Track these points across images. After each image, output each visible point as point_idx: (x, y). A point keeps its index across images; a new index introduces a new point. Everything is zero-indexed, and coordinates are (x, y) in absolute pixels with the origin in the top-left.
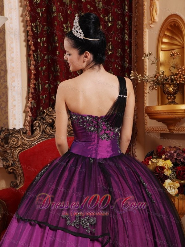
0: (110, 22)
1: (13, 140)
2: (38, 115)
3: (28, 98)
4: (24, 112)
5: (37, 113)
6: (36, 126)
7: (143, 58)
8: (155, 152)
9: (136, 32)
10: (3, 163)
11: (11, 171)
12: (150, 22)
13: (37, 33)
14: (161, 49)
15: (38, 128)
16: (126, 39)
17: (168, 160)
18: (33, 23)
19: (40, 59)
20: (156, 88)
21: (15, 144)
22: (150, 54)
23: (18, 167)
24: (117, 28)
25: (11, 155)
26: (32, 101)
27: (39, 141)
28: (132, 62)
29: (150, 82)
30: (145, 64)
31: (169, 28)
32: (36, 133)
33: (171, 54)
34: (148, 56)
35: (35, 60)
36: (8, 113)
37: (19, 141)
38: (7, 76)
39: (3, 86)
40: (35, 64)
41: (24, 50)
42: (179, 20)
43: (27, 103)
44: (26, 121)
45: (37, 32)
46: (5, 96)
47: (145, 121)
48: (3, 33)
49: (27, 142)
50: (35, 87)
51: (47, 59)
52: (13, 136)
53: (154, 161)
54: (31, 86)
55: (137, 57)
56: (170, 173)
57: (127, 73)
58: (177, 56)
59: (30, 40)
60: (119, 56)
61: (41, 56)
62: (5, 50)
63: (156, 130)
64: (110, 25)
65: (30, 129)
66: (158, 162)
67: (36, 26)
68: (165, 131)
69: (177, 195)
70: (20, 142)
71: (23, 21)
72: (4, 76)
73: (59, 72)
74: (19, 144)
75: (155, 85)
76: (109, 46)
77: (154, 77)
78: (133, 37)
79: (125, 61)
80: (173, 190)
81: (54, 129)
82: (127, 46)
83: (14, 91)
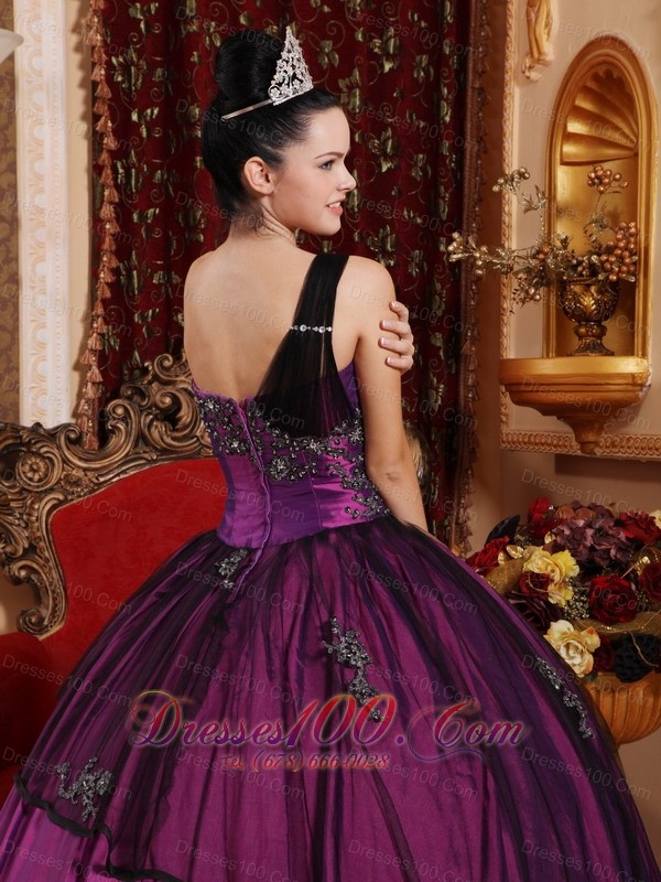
0: (389, 57)
1: (31, 466)
2: (126, 378)
3: (89, 319)
4: (77, 367)
5: (122, 372)
6: (115, 419)
7: (496, 189)
8: (523, 521)
9: (479, 94)
11: (23, 573)
12: (528, 62)
13: (128, 92)
14: (561, 160)
15: (121, 426)
16: (443, 119)
17: (563, 550)
18: (117, 57)
19: (137, 181)
20: (538, 297)
21: (40, 480)
22: (522, 175)
23: (47, 560)
24: (416, 80)
25: (25, 517)
26: (105, 331)
27: (124, 472)
28: (466, 201)
29: (516, 274)
30: (506, 209)
31: (589, 84)
32: (113, 441)
33: (590, 178)
34: (513, 180)
35: (117, 186)
36: (18, 370)
37: (53, 471)
38: (17, 239)
39: (4, 276)
40: (117, 200)
41: (82, 149)
42: (622, 59)
43: (87, 336)
44: (83, 401)
45: (130, 88)
46: (11, 309)
47: (503, 410)
48: (8, 88)
49: (81, 474)
50: (118, 280)
51: (163, 184)
52: (33, 453)
53: (516, 552)
54: (102, 275)
55: (483, 183)
56: (569, 598)
57: (443, 240)
58: (614, 184)
59: (100, 116)
60: (419, 179)
61: (139, 171)
62: (14, 149)
63: (536, 444)
64: (388, 66)
65: (96, 428)
66: (530, 556)
67: (125, 68)
68: (566, 447)
69: (593, 674)
70: (57, 474)
71: (78, 48)
72: (6, 240)
73: (203, 231)
74: (54, 481)
75: (536, 286)
76: (384, 143)
77: (534, 257)
78: (469, 114)
79: (438, 196)
80: (579, 656)
81: (177, 430)
82: (447, 144)
83: (43, 292)
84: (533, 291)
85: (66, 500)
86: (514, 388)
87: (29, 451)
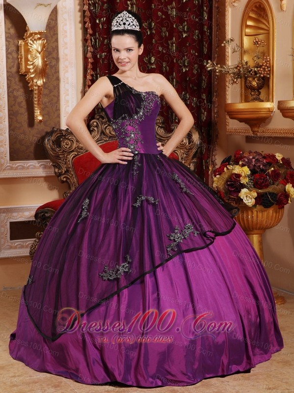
1: (66, 143)
6: (93, 126)
7: (223, 45)
8: (233, 158)
9: (217, 9)
10: (55, 170)
11: (65, 179)
13: (95, 13)
14: (245, 34)
15: (96, 129)
16: (205, 18)
17: (245, 166)
19: (99, 44)
20: (237, 82)
21: (69, 148)
22: (232, 40)
23: (72, 175)
24: (195, 4)
25: (65, 160)
28: (213, 46)
29: (230, 74)
30: (227, 51)
31: (254, 9)
33: (254, 42)
34: (228, 42)
35: (92, 46)
36: (60, 110)
37: (73, 145)
38: (59, 65)
39: (55, 78)
40: (92, 51)
41: (80, 33)
45: (96, 11)
46: (57, 89)
47: (227, 121)
50: (93, 78)
51: (108, 44)
52: (67, 139)
53: (230, 167)
54: (88, 77)
55: (219, 40)
56: (247, 181)
57: (205, 61)
58: (262, 44)
59: (87, 22)
60: (196, 39)
61: (99, 40)
62: (57, 34)
63: (238, 132)
66: (235, 169)
67: (94, 4)
68: (248, 133)
69: (255, 206)
70: (75, 145)
72: (55, 65)
74: (74, 148)
75: (237, 79)
76: (184, 27)
77: (236, 68)
78: (214, 16)
79: (203, 45)
80: (250, 200)
82: (206, 27)
83: (68, 83)
84: (235, 80)
86: (230, 113)
87: (65, 138)
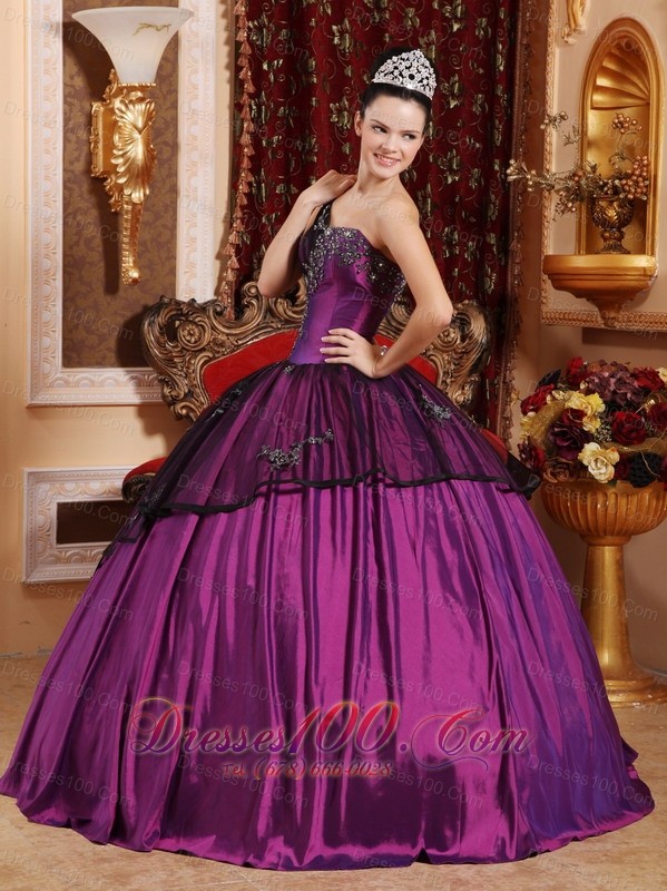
0: (457, 20)
1: (189, 331)
3: (229, 220)
4: (219, 256)
6: (249, 297)
7: (542, 127)
8: (563, 375)
9: (527, 49)
10: (163, 390)
11: (184, 412)
12: (567, 30)
13: (261, 48)
14: (592, 105)
15: (254, 302)
16: (498, 68)
17: (594, 393)
18: (253, 21)
19: (266, 115)
20: (574, 209)
21: (195, 342)
22: (562, 118)
23: (201, 402)
24: (478, 37)
25: (185, 369)
26: (241, 229)
27: (256, 337)
28: (515, 130)
29: (558, 192)
30: (548, 140)
31: (613, 51)
32: (248, 313)
33: (614, 123)
34: (555, 121)
35: (252, 120)
36: (175, 258)
37: (204, 335)
38: (177, 159)
39: (167, 187)
40: (253, 130)
41: (226, 91)
42: (639, 36)
43: (227, 233)
44: (224, 283)
45: (262, 44)
46: (171, 213)
47: (543, 294)
49: (224, 338)
50: (251, 191)
51: (285, 117)
52: (190, 321)
53: (559, 395)
54: (241, 187)
55: (528, 117)
56: (598, 427)
57: (497, 161)
58: (632, 127)
59: (242, 68)
60: (478, 113)
61: (268, 107)
62: (176, 91)
63: (570, 320)
64: (456, 27)
65: (234, 304)
66: (570, 398)
67: (259, 29)
68: (593, 322)
69: (612, 482)
70: (207, 337)
71: (225, 15)
72: (168, 160)
73: (316, 154)
74: (205, 343)
75: (573, 201)
76: (452, 86)
77: (571, 178)
78: (518, 64)
79: (493, 127)
80: (604, 468)
81: (297, 306)
82: (500, 87)
83: (195, 200)
84: (570, 205)
85: (214, 358)
86: (556, 277)
87: (187, 320)
